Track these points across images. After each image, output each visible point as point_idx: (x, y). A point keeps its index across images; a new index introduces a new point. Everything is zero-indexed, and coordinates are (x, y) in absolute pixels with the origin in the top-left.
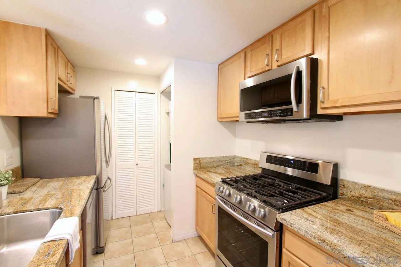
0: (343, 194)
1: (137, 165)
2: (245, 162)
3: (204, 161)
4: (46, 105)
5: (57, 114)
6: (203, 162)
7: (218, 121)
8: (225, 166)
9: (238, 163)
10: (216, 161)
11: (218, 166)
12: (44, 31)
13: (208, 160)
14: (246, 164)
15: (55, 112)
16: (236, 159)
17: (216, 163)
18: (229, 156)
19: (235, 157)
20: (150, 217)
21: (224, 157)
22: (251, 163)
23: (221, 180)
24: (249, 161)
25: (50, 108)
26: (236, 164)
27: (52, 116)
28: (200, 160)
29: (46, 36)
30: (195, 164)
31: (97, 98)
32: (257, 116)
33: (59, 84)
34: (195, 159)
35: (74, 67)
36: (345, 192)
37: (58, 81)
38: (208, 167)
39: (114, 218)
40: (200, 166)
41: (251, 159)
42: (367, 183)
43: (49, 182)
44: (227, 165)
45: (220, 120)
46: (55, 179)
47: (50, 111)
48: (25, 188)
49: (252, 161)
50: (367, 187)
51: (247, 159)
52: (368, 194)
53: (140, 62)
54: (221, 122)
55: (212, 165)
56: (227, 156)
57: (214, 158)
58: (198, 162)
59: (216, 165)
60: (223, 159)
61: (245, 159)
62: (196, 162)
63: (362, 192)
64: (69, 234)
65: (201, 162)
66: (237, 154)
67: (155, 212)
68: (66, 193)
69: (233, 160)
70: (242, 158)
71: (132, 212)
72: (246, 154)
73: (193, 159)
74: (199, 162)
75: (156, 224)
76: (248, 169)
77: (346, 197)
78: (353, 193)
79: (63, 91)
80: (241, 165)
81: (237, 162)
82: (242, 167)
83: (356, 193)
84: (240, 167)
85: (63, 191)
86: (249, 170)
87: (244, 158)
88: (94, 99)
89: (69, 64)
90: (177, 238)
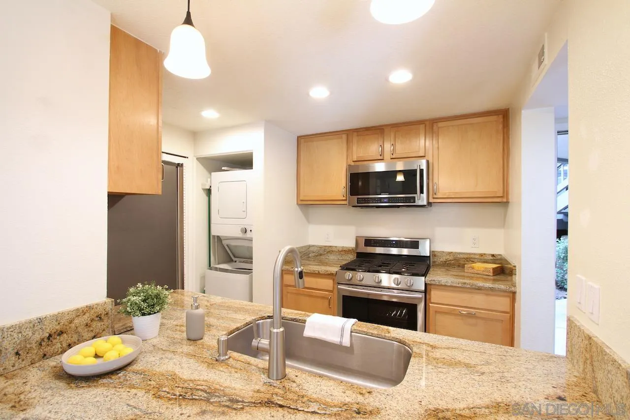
0: (434, 262)
2: (328, 250)
7: (297, 203)
16: (311, 249)
19: (310, 246)
22: (336, 250)
23: (341, 268)
24: (333, 249)
26: (312, 255)
36: (436, 260)
41: (336, 247)
42: (450, 250)
45: (299, 203)
50: (450, 253)
51: (330, 247)
52: (451, 258)
63: (448, 257)
69: (307, 250)
70: (321, 247)
76: (332, 258)
77: (437, 263)
78: (441, 260)
80: (321, 255)
81: (314, 252)
83: (443, 259)
84: (318, 257)
86: (334, 259)
87: (326, 246)
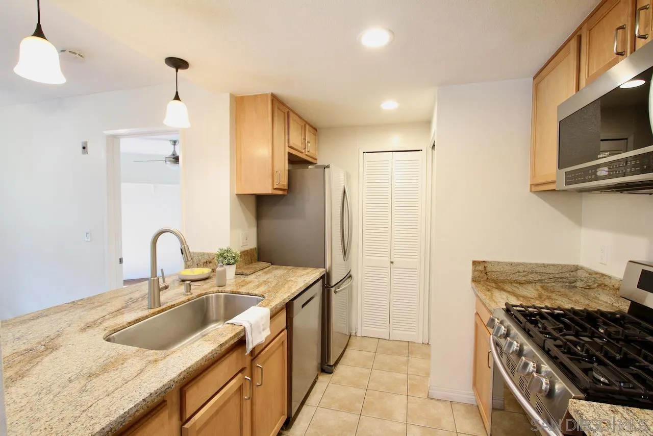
1: (392, 262)
2: (598, 282)
3: (497, 268)
4: (270, 181)
5: (286, 189)
6: (494, 270)
7: (531, 191)
8: (549, 285)
9: (583, 283)
10: (524, 271)
11: (529, 282)
12: (270, 96)
13: (505, 266)
14: (600, 285)
15: (282, 188)
16: (579, 273)
17: (525, 276)
18: (561, 265)
19: (577, 268)
20: (409, 348)
21: (544, 266)
22: (611, 286)
23: (505, 307)
24: (607, 282)
25: (276, 182)
26: (579, 284)
27: (280, 192)
28: (486, 265)
29: (272, 101)
30: (474, 271)
31: (328, 167)
32: (587, 178)
33: (289, 154)
34: (475, 263)
35: (315, 129)
37: (288, 150)
38: (504, 282)
39: (359, 334)
40: (485, 276)
41: (610, 277)
43: (276, 269)
44: (553, 284)
45: (534, 189)
46: (284, 267)
47: (276, 186)
48: (252, 271)
49: (613, 282)
51: (603, 275)
53: (389, 105)
54: (536, 192)
55: (515, 277)
56: (553, 265)
57: (518, 264)
58: (481, 268)
59: (524, 278)
60: (543, 270)
61: (598, 276)
62: (477, 268)
64: (248, 322)
65: (488, 269)
66: (582, 263)
67: (418, 343)
68: (280, 283)
69: (572, 273)
70: (591, 273)
71: (382, 332)
72: (601, 263)
73: (471, 262)
74: (483, 269)
75: (413, 360)
76: (603, 299)
79: (296, 162)
80: (590, 288)
81: (582, 280)
82: (592, 293)
84: (586, 291)
85: (280, 280)
86: (606, 302)
87: (596, 273)
88: (325, 168)
89: (307, 127)
90: (436, 393)
